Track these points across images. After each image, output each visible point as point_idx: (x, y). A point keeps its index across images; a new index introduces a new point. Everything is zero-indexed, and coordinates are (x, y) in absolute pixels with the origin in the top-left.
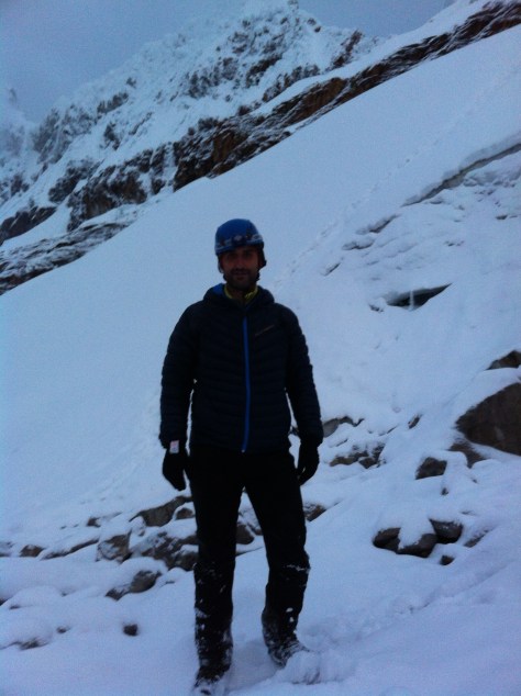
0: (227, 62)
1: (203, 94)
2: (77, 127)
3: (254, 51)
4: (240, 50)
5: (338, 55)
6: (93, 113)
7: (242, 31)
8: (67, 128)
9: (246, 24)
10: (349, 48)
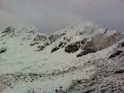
0: (85, 31)
1: (82, 35)
2: (57, 37)
3: (89, 30)
4: (86, 30)
5: (104, 32)
6: (60, 35)
7: (86, 27)
8: (55, 37)
9: (86, 26)
10: (106, 31)
